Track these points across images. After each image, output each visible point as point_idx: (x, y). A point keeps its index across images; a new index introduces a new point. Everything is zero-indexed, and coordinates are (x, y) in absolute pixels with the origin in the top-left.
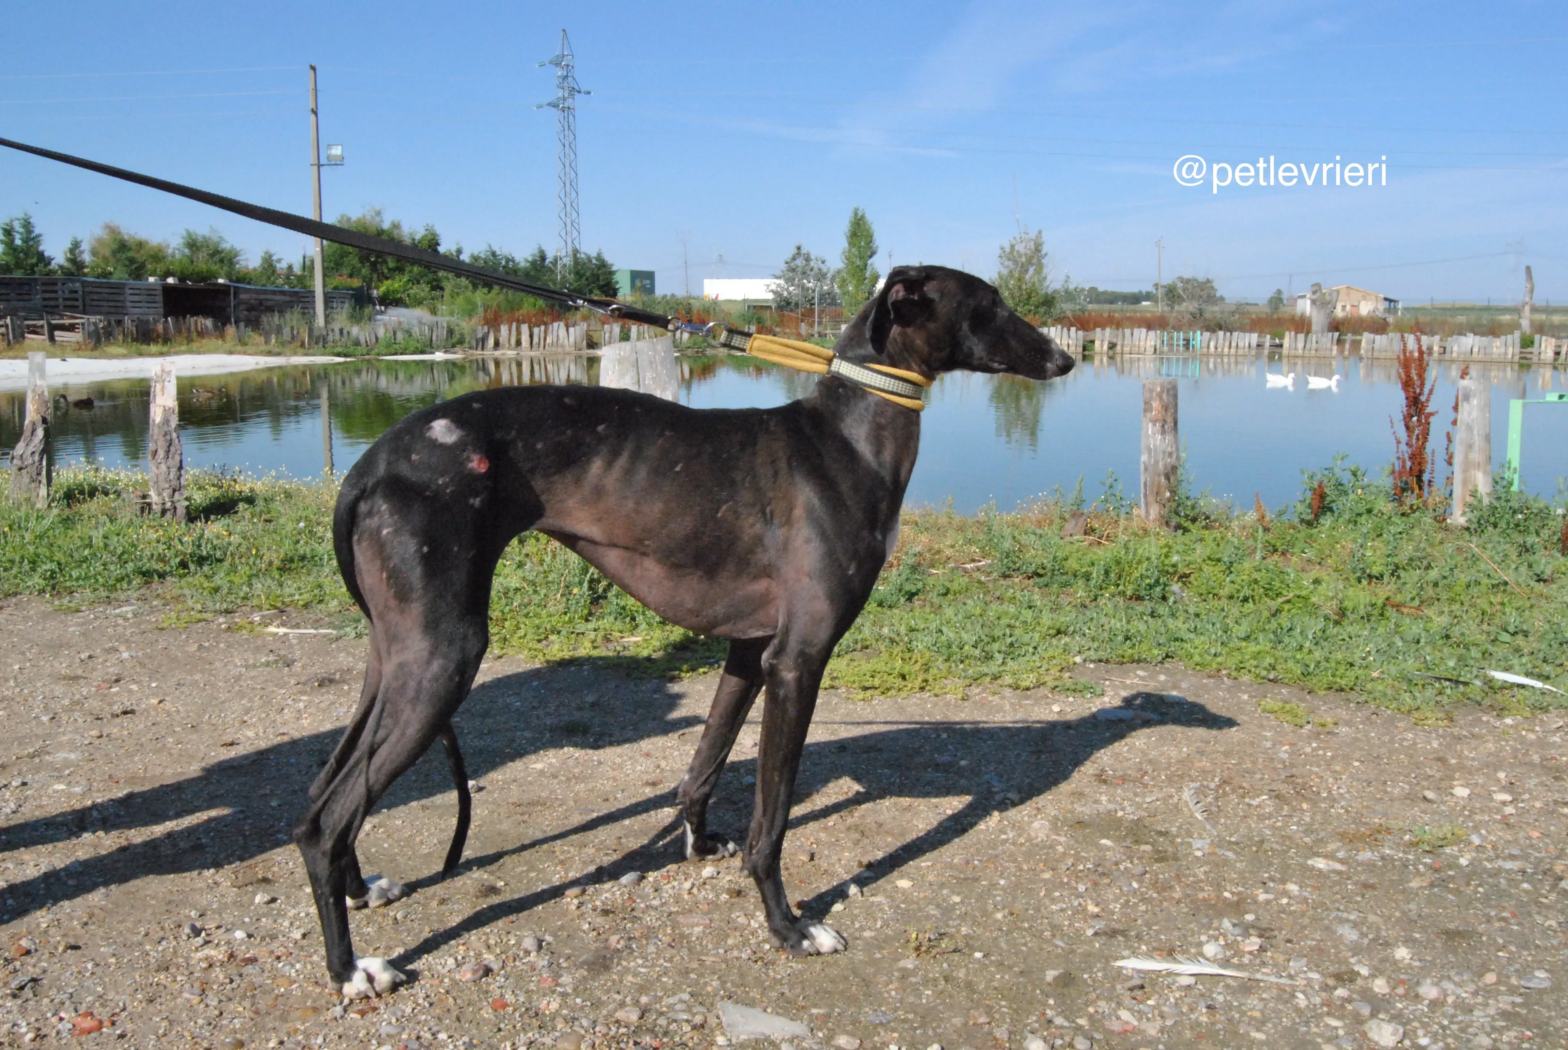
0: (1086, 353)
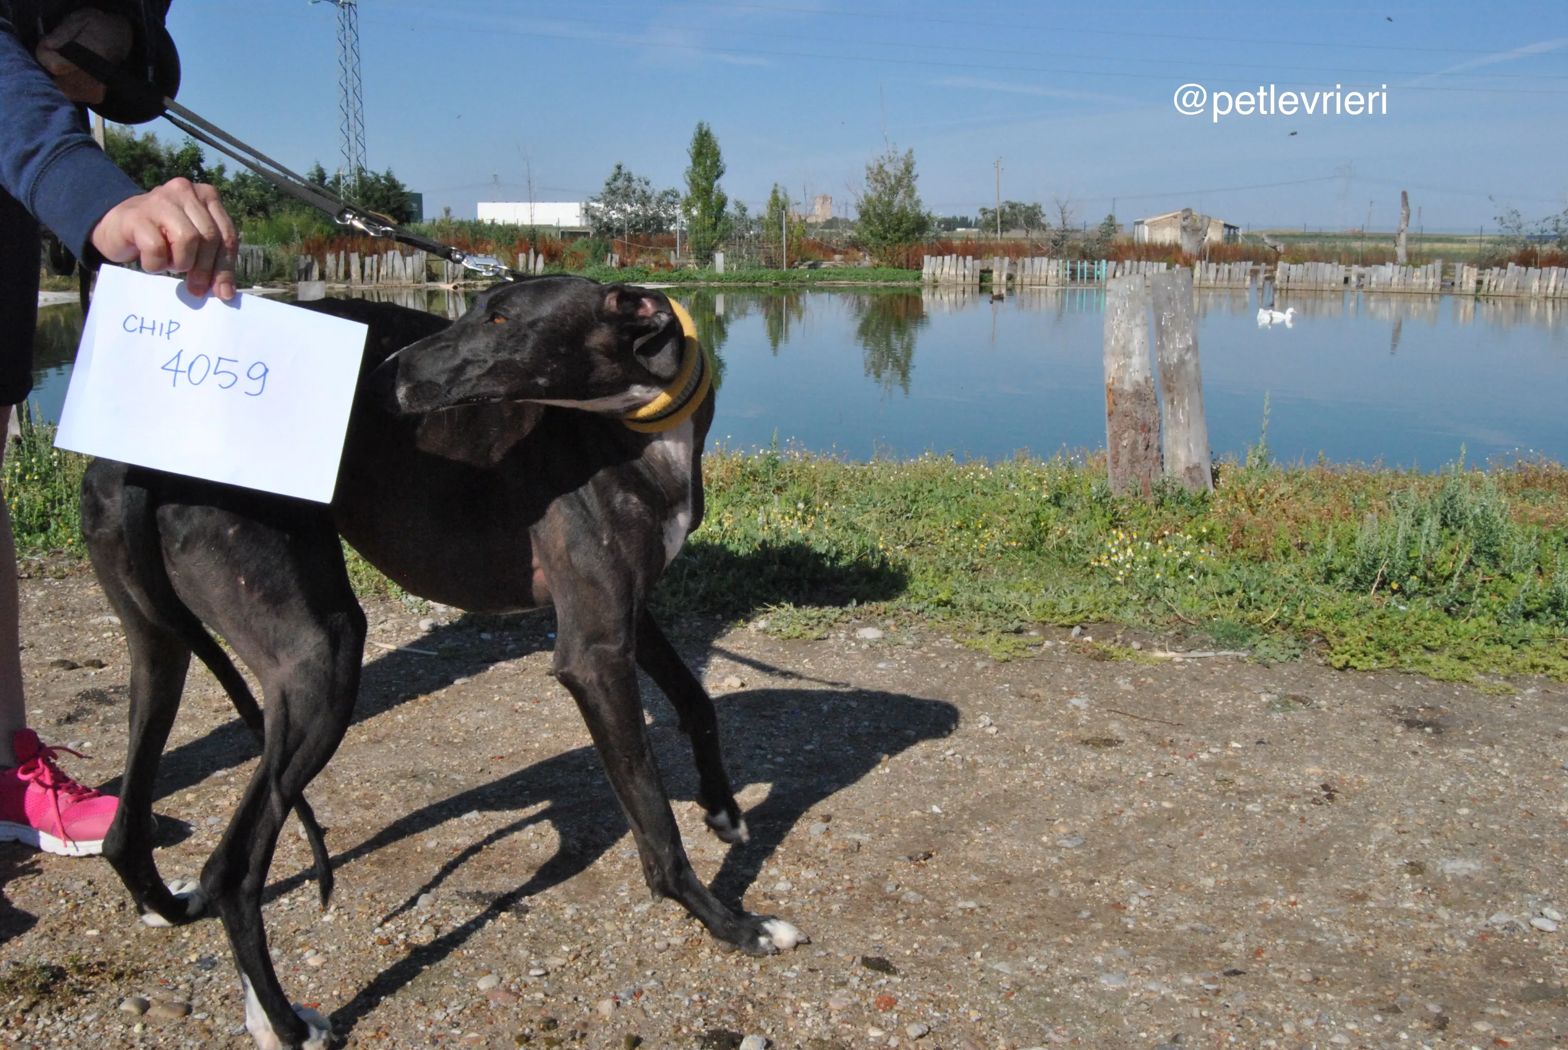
0: (983, 284)
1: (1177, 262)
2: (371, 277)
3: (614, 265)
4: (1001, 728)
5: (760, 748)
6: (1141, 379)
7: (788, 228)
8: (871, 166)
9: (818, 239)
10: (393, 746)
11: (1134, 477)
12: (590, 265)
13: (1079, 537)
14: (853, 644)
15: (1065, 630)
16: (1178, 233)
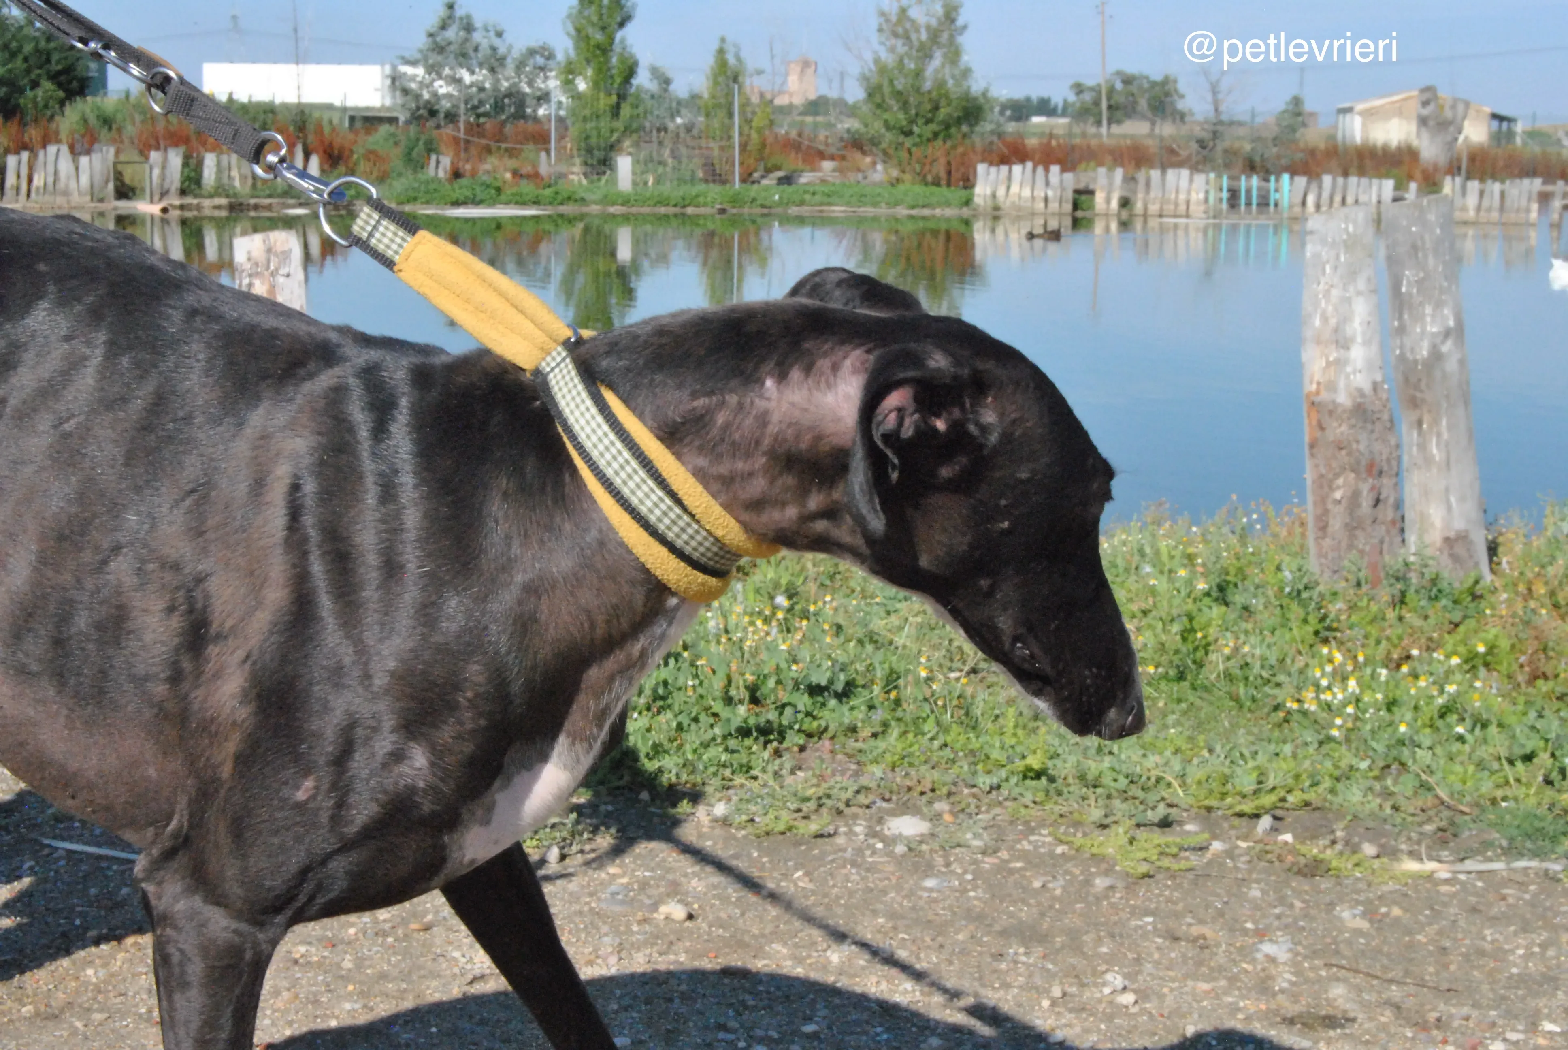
0: (1079, 214)
1: (1410, 177)
2: (18, 189)
3: (441, 174)
4: (1142, 995)
5: (723, 1027)
6: (1367, 387)
7: (742, 113)
8: (886, 9)
9: (793, 134)
10: (79, 1024)
11: (1354, 555)
12: (400, 175)
13: (1264, 659)
14: (880, 845)
15: (1244, 821)
16: (1413, 127)
